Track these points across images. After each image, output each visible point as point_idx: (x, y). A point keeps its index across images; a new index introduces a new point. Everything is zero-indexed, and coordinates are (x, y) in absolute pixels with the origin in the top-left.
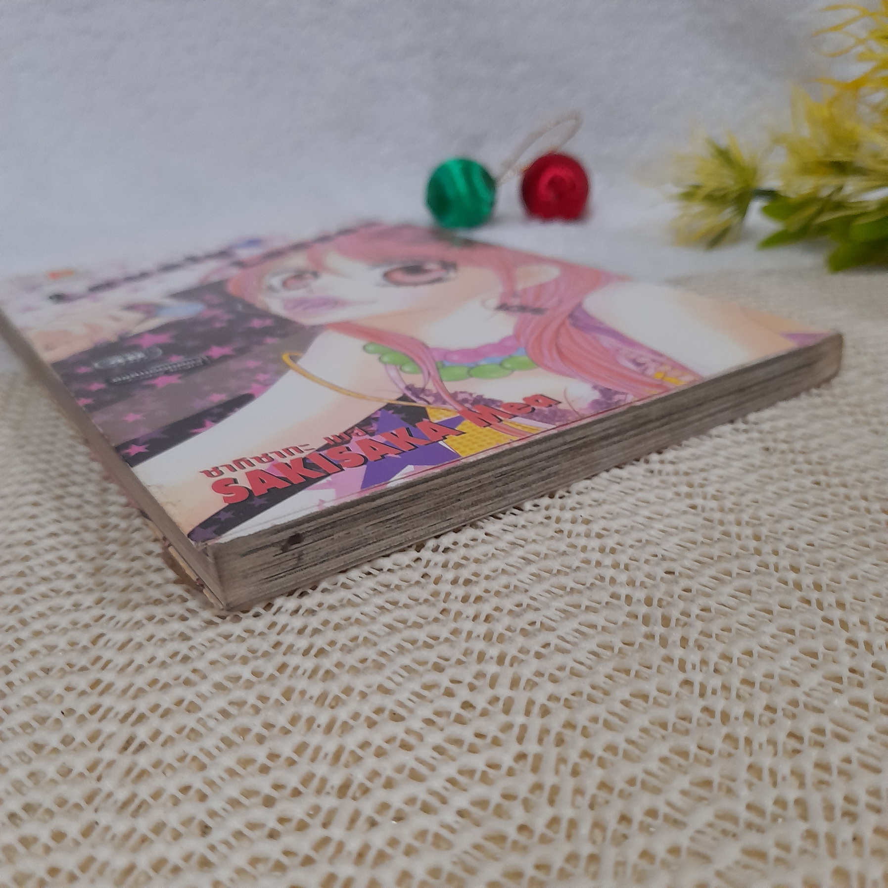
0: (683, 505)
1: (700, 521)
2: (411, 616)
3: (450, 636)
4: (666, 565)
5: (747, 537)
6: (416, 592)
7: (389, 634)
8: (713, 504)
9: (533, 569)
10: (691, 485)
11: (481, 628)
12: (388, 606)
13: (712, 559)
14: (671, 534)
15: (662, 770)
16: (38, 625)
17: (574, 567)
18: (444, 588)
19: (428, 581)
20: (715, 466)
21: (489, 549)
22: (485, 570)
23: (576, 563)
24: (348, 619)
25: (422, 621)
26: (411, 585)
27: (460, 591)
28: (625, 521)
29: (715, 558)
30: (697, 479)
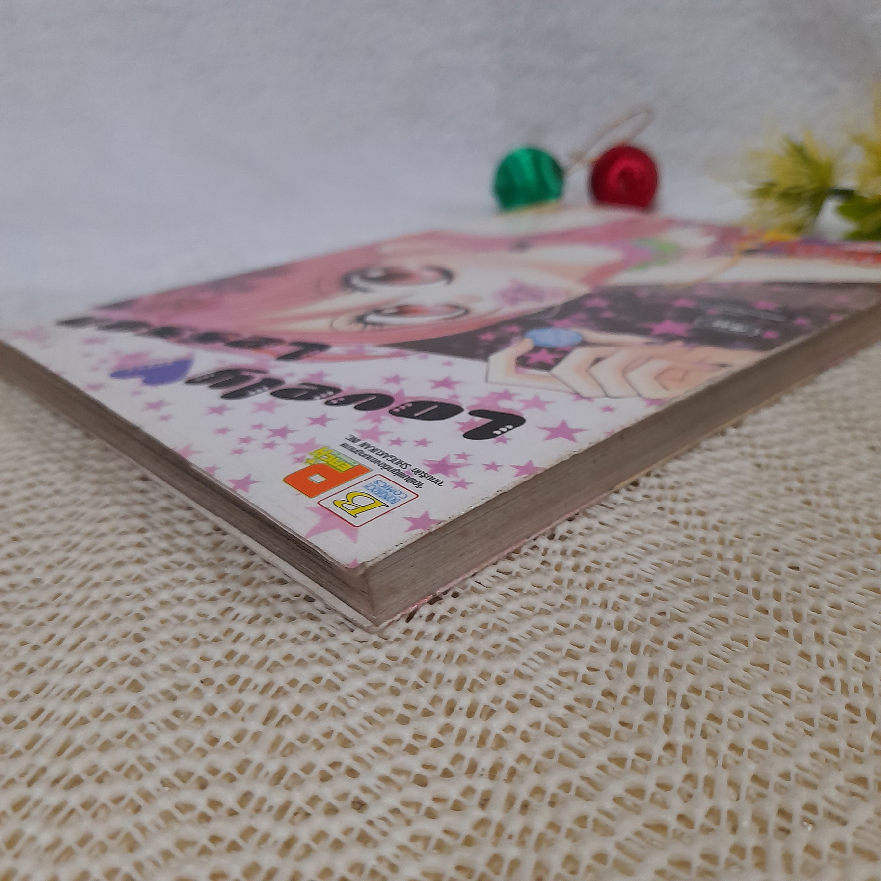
0: (798, 500)
1: (817, 517)
2: (538, 603)
3: (579, 623)
4: (790, 560)
5: (867, 535)
6: (538, 579)
7: (519, 621)
8: (828, 501)
9: (655, 559)
10: (802, 481)
11: (611, 617)
12: (512, 593)
13: (835, 555)
14: (790, 529)
15: (814, 765)
16: (165, 595)
17: (695, 559)
18: (567, 575)
19: (550, 568)
20: (823, 463)
21: (606, 537)
22: (606, 558)
23: (698, 555)
24: (474, 606)
25: (549, 608)
26: (532, 573)
27: (583, 579)
28: (740, 514)
29: (839, 555)
30: (808, 475)
